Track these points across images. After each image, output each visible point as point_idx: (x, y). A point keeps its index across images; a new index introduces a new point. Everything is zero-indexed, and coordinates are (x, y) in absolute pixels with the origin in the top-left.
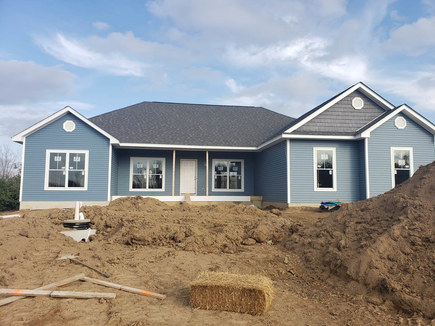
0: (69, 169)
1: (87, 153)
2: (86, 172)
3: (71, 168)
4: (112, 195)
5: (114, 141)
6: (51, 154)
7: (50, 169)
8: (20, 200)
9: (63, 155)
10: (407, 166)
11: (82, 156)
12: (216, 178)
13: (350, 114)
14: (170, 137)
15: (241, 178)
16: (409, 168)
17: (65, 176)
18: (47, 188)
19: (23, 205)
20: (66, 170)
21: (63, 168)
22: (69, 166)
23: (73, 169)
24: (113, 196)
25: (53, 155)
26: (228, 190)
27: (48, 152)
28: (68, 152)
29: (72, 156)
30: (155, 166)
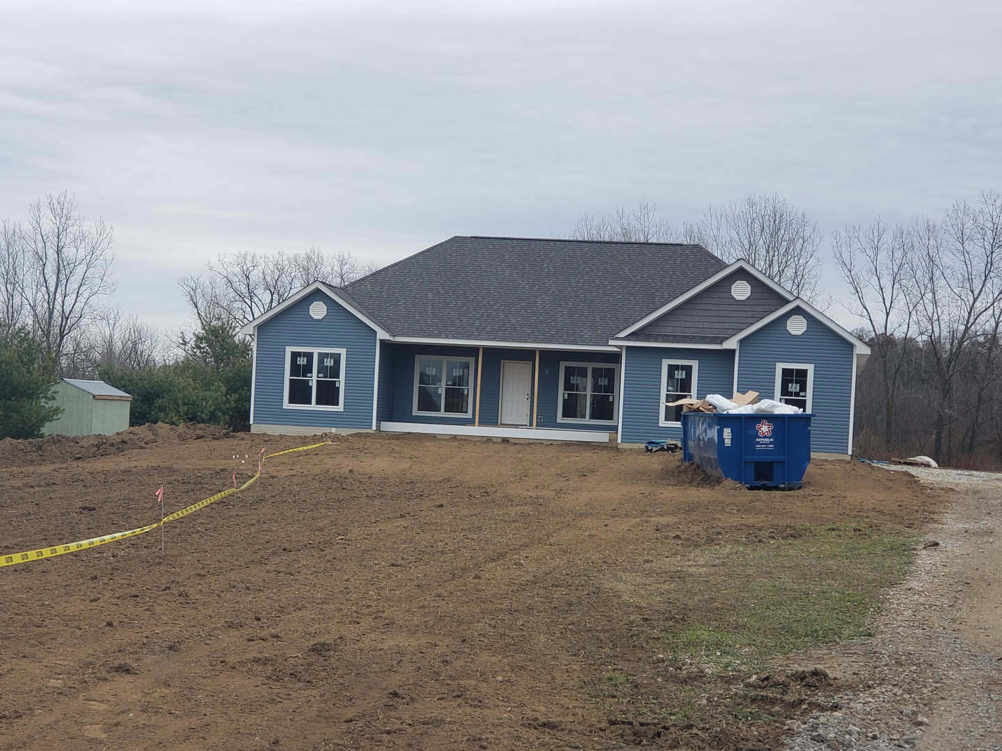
0: (318, 377)
1: (343, 352)
2: (341, 382)
3: (320, 375)
4: (380, 421)
5: (382, 335)
6: (292, 353)
7: (291, 376)
8: (251, 422)
9: (309, 356)
10: (802, 394)
11: (337, 358)
12: (566, 397)
13: (726, 307)
14: (477, 324)
15: (613, 399)
16: (805, 397)
17: (311, 387)
18: (286, 405)
19: (255, 429)
20: (314, 379)
21: (309, 375)
22: (318, 373)
23: (324, 378)
24: (382, 422)
25: (295, 355)
26: (587, 421)
27: (289, 350)
28: (316, 351)
29: (322, 357)
30: (457, 372)
